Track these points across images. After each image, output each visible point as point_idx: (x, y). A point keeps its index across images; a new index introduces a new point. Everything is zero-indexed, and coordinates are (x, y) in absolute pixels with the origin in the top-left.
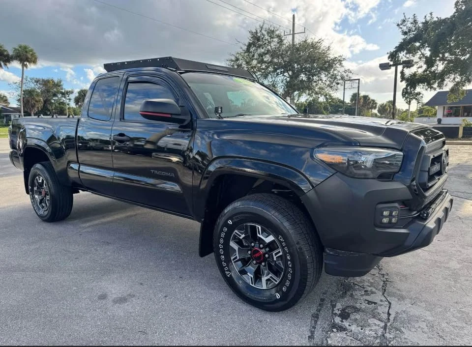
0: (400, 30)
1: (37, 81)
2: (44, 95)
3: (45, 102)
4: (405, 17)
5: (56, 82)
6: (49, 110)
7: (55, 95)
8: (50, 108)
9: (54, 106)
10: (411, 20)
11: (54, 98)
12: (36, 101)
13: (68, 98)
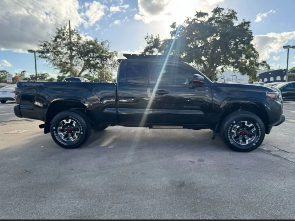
0: (146, 41)
4: (148, 35)
10: (151, 37)
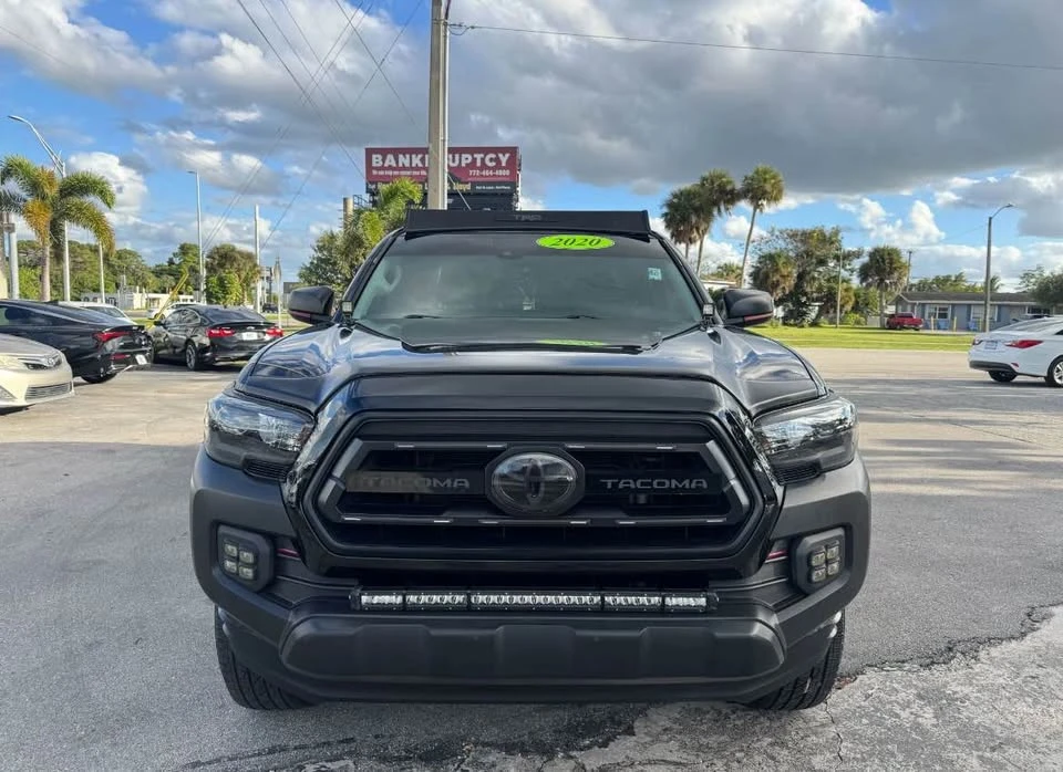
1: (793, 235)
2: (799, 263)
3: (801, 277)
5: (827, 234)
6: (805, 294)
7: (822, 262)
8: (808, 290)
9: (816, 284)
11: (821, 269)
12: (783, 276)
13: (848, 267)
